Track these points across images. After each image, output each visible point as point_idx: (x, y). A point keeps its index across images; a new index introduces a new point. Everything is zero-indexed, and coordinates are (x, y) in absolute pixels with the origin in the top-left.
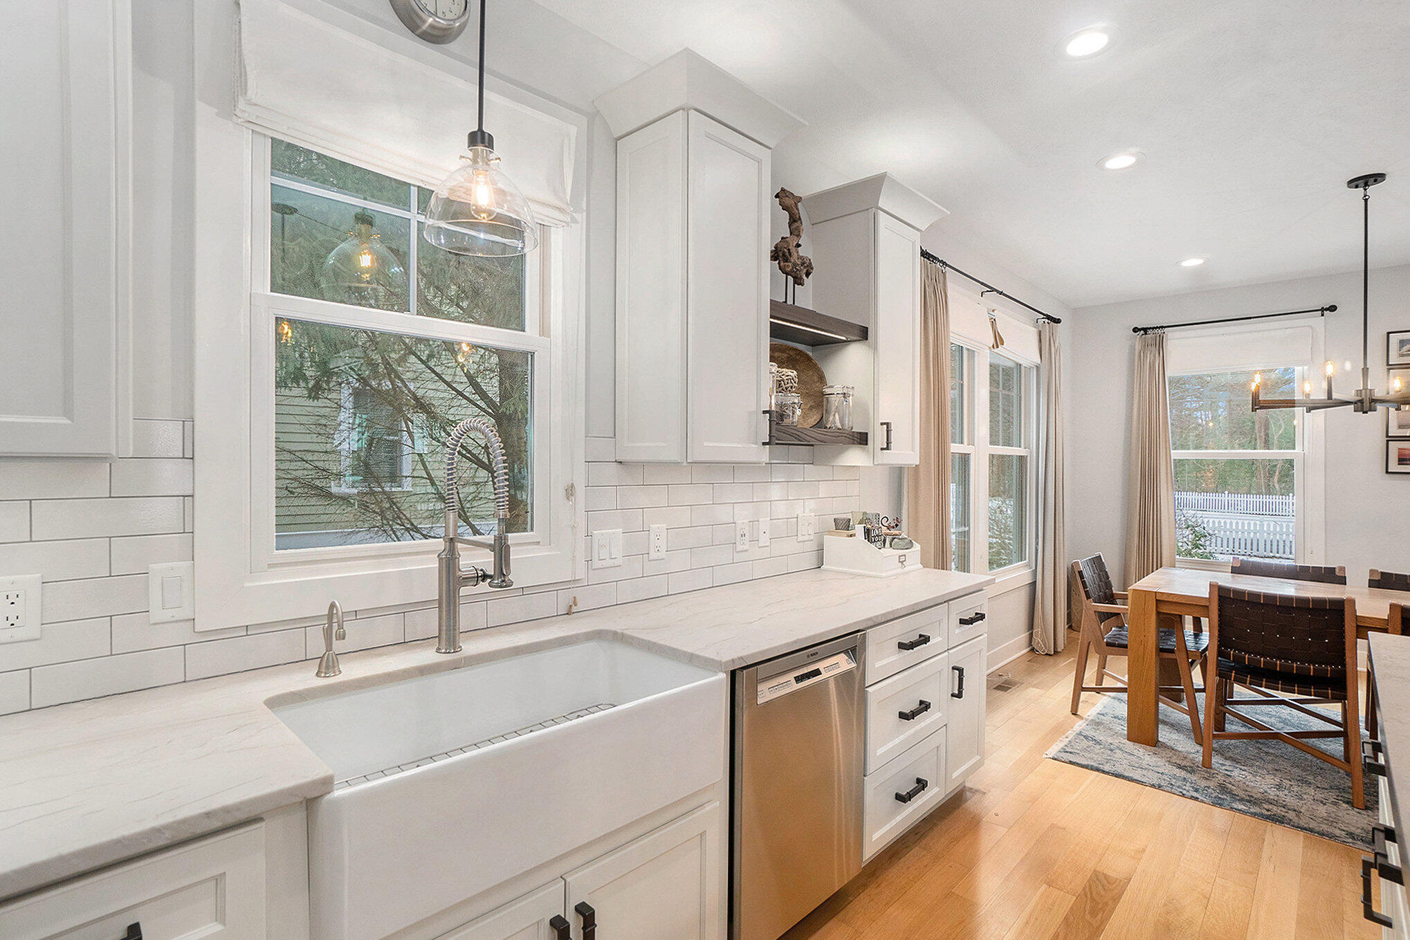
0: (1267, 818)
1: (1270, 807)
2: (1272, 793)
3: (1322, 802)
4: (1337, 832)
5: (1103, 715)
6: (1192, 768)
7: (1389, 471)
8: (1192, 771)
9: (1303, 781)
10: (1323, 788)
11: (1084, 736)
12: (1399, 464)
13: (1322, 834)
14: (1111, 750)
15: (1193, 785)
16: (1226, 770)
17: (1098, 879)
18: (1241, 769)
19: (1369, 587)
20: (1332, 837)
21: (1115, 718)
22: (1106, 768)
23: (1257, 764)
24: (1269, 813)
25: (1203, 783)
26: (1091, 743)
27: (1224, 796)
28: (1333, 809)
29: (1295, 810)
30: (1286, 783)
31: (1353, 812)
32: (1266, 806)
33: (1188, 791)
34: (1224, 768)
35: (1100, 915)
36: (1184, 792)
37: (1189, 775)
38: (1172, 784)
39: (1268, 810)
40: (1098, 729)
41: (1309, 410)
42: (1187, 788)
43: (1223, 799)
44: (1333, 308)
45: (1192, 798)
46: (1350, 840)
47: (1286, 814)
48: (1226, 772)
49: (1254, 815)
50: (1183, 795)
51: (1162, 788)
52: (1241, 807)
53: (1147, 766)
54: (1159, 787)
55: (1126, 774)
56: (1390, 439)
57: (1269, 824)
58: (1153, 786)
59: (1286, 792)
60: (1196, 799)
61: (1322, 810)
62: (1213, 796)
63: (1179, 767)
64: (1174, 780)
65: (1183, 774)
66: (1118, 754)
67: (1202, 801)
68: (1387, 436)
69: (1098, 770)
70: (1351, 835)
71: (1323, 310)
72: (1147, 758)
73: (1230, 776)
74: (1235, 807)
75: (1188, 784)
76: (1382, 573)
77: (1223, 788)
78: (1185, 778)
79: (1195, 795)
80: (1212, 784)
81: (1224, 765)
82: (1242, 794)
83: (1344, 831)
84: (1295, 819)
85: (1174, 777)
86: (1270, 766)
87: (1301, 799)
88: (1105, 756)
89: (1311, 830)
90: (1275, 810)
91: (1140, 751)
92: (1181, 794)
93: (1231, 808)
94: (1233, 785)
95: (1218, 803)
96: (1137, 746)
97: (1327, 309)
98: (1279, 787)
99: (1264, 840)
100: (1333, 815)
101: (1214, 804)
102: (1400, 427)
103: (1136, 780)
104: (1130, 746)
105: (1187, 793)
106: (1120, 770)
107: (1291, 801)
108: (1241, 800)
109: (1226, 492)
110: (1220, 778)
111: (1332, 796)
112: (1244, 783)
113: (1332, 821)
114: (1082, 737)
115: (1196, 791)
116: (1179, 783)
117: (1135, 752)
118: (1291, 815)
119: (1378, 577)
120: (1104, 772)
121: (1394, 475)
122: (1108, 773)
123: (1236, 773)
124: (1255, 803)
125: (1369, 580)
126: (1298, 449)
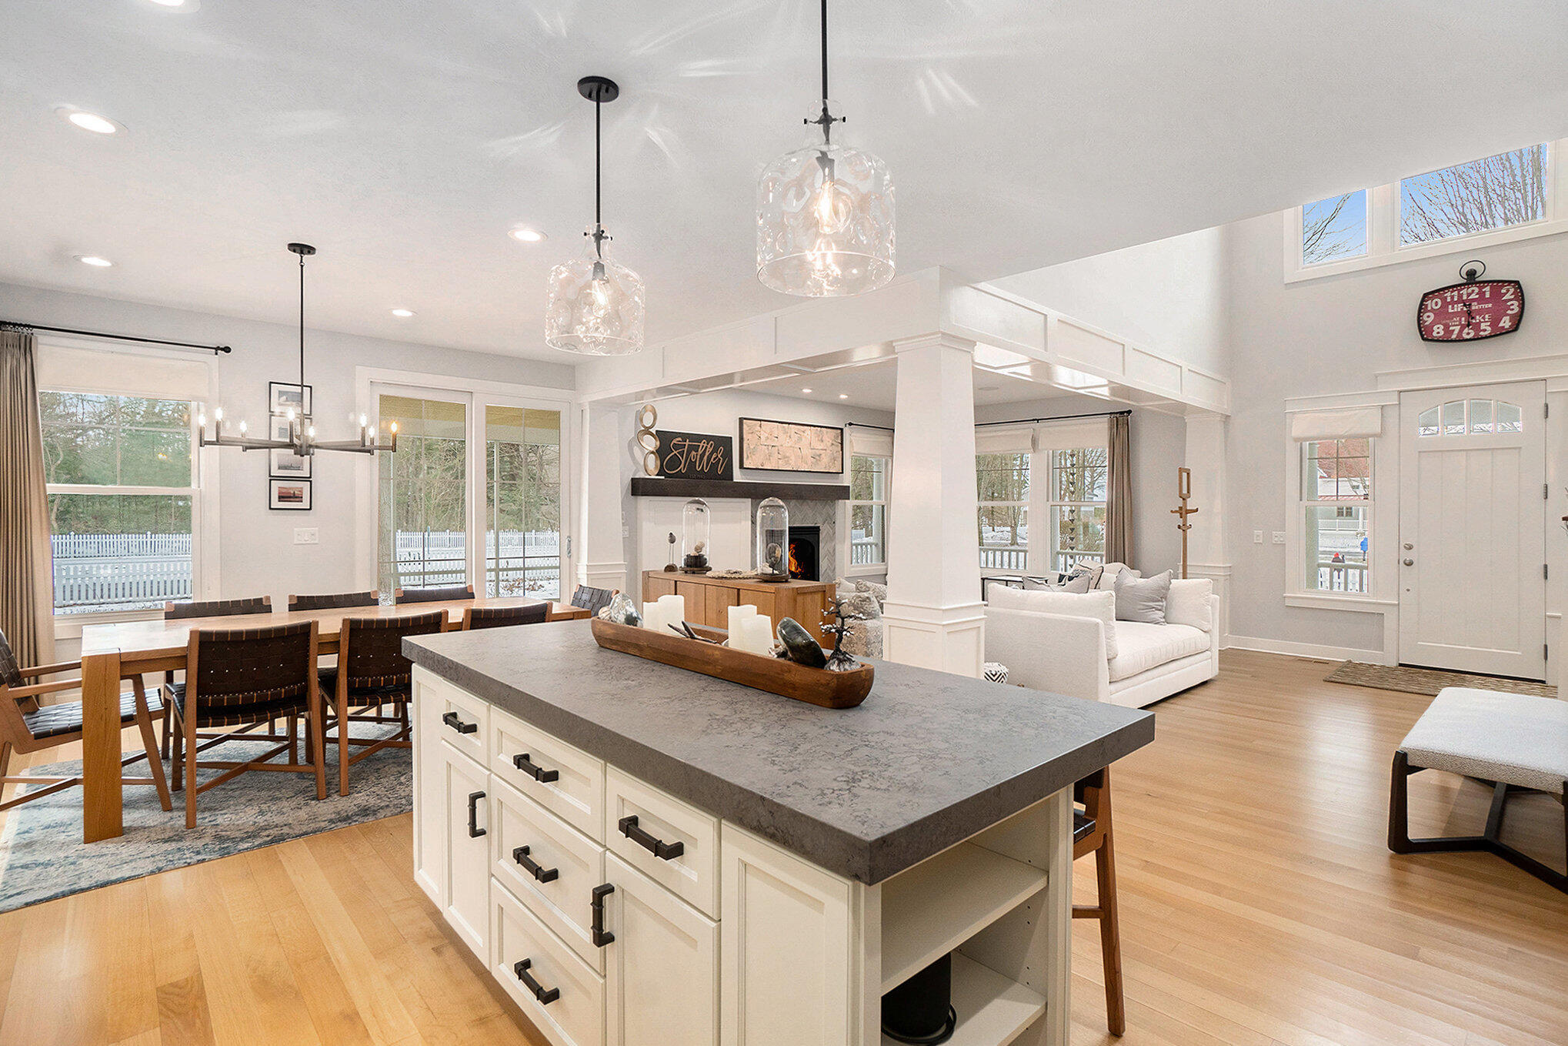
0: (272, 842)
1: (267, 832)
2: (261, 820)
3: (298, 808)
4: (323, 824)
5: (27, 832)
6: (178, 835)
7: (272, 507)
8: (181, 839)
9: (274, 799)
10: (291, 797)
11: (22, 867)
12: (279, 501)
13: (314, 832)
14: (73, 863)
15: (191, 850)
16: (210, 821)
17: (166, 994)
18: (222, 814)
19: (290, 611)
20: (321, 830)
21: (46, 828)
22: (84, 884)
23: (232, 803)
24: (270, 838)
25: (199, 844)
26: (38, 870)
27: (226, 845)
28: (308, 809)
29: (285, 825)
30: (264, 807)
31: (321, 804)
32: (264, 834)
33: (191, 858)
34: (207, 820)
35: (198, 1021)
36: (188, 861)
37: (182, 844)
38: (170, 861)
39: (268, 836)
40: (34, 851)
41: (246, 449)
42: (188, 856)
43: (227, 847)
44: (227, 350)
45: (199, 862)
46: (333, 825)
47: (282, 832)
48: (212, 823)
49: (260, 846)
50: (189, 864)
51: (164, 870)
52: (246, 845)
53: (131, 858)
54: (160, 870)
55: (113, 878)
56: (272, 478)
57: (275, 846)
58: (152, 873)
59: (270, 814)
60: (203, 860)
61: (303, 814)
62: (216, 849)
63: (166, 841)
64: (170, 856)
65: (174, 845)
66: (86, 864)
67: (210, 860)
68: (270, 476)
69: (73, 892)
70: (331, 821)
71: (217, 349)
72: (124, 850)
73: (217, 825)
74: (242, 848)
75: (186, 852)
76: (298, 597)
77: (218, 838)
78: (179, 849)
79: (200, 857)
80: (207, 840)
81: (206, 818)
82: (238, 834)
83: (325, 821)
84: (291, 832)
85: (167, 853)
86: (243, 800)
87: (283, 814)
88: (70, 873)
89: (306, 833)
90: (274, 832)
91: (109, 847)
92: (186, 865)
93: (239, 851)
94: (226, 831)
95: (225, 853)
96: (102, 844)
97: (222, 349)
98: (261, 813)
99: (280, 861)
100: (311, 814)
101: (222, 856)
102: (280, 468)
103: (130, 877)
104: (91, 848)
105: (192, 860)
106: (102, 878)
107: (278, 819)
108: (242, 840)
109: (72, 533)
110: (211, 831)
111: (300, 799)
112: (234, 824)
113: (314, 818)
114: (20, 870)
115: (198, 853)
116: (177, 856)
117: (105, 851)
118: (286, 830)
119: (295, 601)
120: (83, 890)
121: (275, 511)
122: (89, 889)
123: (220, 820)
124: (255, 836)
125: (289, 605)
126: (194, 486)
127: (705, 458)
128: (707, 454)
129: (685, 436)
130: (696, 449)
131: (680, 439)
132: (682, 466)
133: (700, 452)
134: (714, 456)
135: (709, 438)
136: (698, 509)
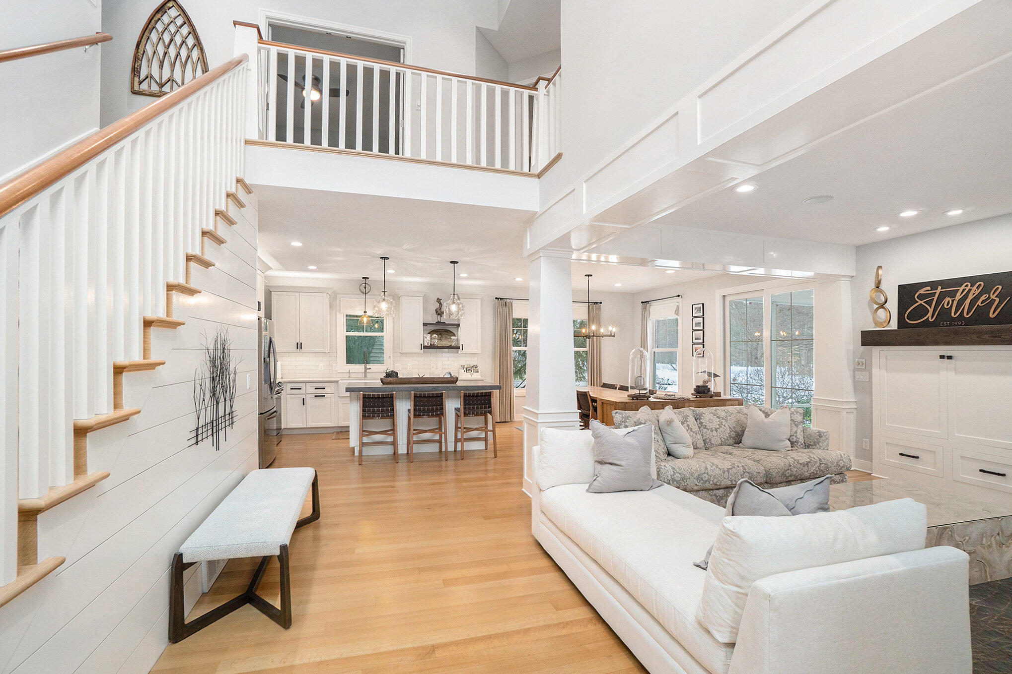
7: (693, 355)
56: (693, 344)
102: (695, 339)
127: (968, 302)
128: (971, 297)
129: (933, 285)
130: (953, 294)
131: (929, 288)
132: (930, 314)
133: (958, 296)
134: (983, 298)
135: (973, 280)
136: (942, 357)
